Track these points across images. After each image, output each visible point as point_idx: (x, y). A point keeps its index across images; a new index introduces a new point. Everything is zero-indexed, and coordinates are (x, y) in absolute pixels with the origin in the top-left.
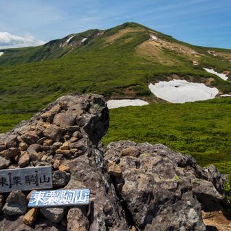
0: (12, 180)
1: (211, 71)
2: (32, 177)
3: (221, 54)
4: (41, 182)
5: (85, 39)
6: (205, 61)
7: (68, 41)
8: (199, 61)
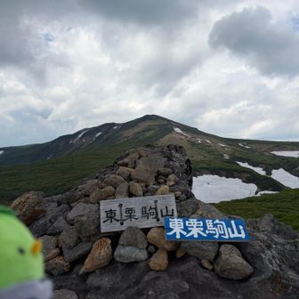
0: (124, 214)
1: (246, 165)
2: (151, 209)
3: (254, 146)
4: (162, 216)
5: (99, 134)
6: (237, 154)
7: (80, 136)
8: (230, 155)
